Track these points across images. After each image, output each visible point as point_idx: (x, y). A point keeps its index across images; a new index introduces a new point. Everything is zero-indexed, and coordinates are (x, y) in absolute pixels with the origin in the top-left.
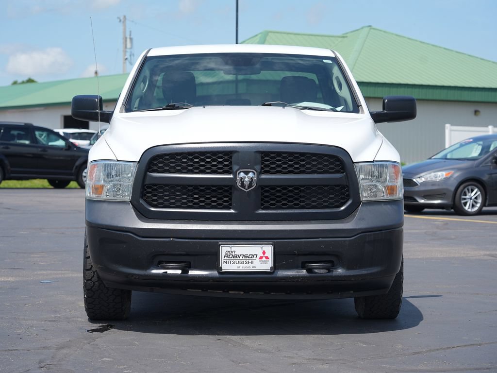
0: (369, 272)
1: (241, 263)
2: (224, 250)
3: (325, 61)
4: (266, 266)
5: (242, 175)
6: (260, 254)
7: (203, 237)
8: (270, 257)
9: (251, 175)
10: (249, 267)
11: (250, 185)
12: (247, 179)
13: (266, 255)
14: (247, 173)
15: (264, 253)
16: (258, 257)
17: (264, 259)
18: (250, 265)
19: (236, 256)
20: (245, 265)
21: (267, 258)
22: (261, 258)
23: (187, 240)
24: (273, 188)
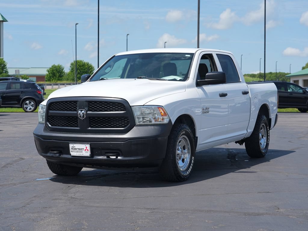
0: (135, 158)
1: (77, 152)
2: (71, 146)
3: (186, 55)
4: (87, 154)
5: (80, 112)
6: (85, 148)
7: (63, 140)
8: (89, 150)
9: (83, 112)
10: (81, 154)
11: (83, 117)
12: (81, 114)
13: (87, 149)
14: (81, 111)
15: (86, 148)
16: (84, 150)
17: (87, 150)
18: (81, 153)
19: (75, 149)
20: (79, 153)
21: (88, 150)
22: (85, 150)
23: (58, 141)
24: (94, 118)
